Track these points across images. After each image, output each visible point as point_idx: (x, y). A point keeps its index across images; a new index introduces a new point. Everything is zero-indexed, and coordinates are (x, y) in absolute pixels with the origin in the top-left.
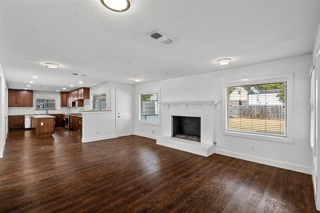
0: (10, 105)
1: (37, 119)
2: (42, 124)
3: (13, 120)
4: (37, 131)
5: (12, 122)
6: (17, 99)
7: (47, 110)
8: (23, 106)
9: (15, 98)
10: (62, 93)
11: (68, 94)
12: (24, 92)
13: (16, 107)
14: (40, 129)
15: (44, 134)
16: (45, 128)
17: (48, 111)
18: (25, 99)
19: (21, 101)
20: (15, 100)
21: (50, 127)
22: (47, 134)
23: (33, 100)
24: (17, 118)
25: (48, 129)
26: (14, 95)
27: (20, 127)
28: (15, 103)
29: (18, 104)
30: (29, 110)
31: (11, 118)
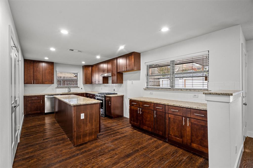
0: (27, 82)
1: (74, 106)
2: (82, 116)
3: (30, 102)
4: (75, 132)
5: (29, 105)
6: (35, 74)
7: (69, 88)
8: (43, 83)
9: (32, 72)
10: (85, 67)
11: (94, 68)
12: (44, 65)
13: (34, 83)
14: (79, 126)
15: (85, 135)
16: (86, 124)
17: (71, 89)
18: (45, 73)
19: (40, 76)
20: (32, 75)
21: (95, 121)
22: (91, 134)
23: (53, 74)
24: (35, 100)
25: (92, 125)
26: (32, 67)
27: (39, 112)
28: (32, 78)
29: (36, 80)
30: (49, 87)
31: (28, 100)
